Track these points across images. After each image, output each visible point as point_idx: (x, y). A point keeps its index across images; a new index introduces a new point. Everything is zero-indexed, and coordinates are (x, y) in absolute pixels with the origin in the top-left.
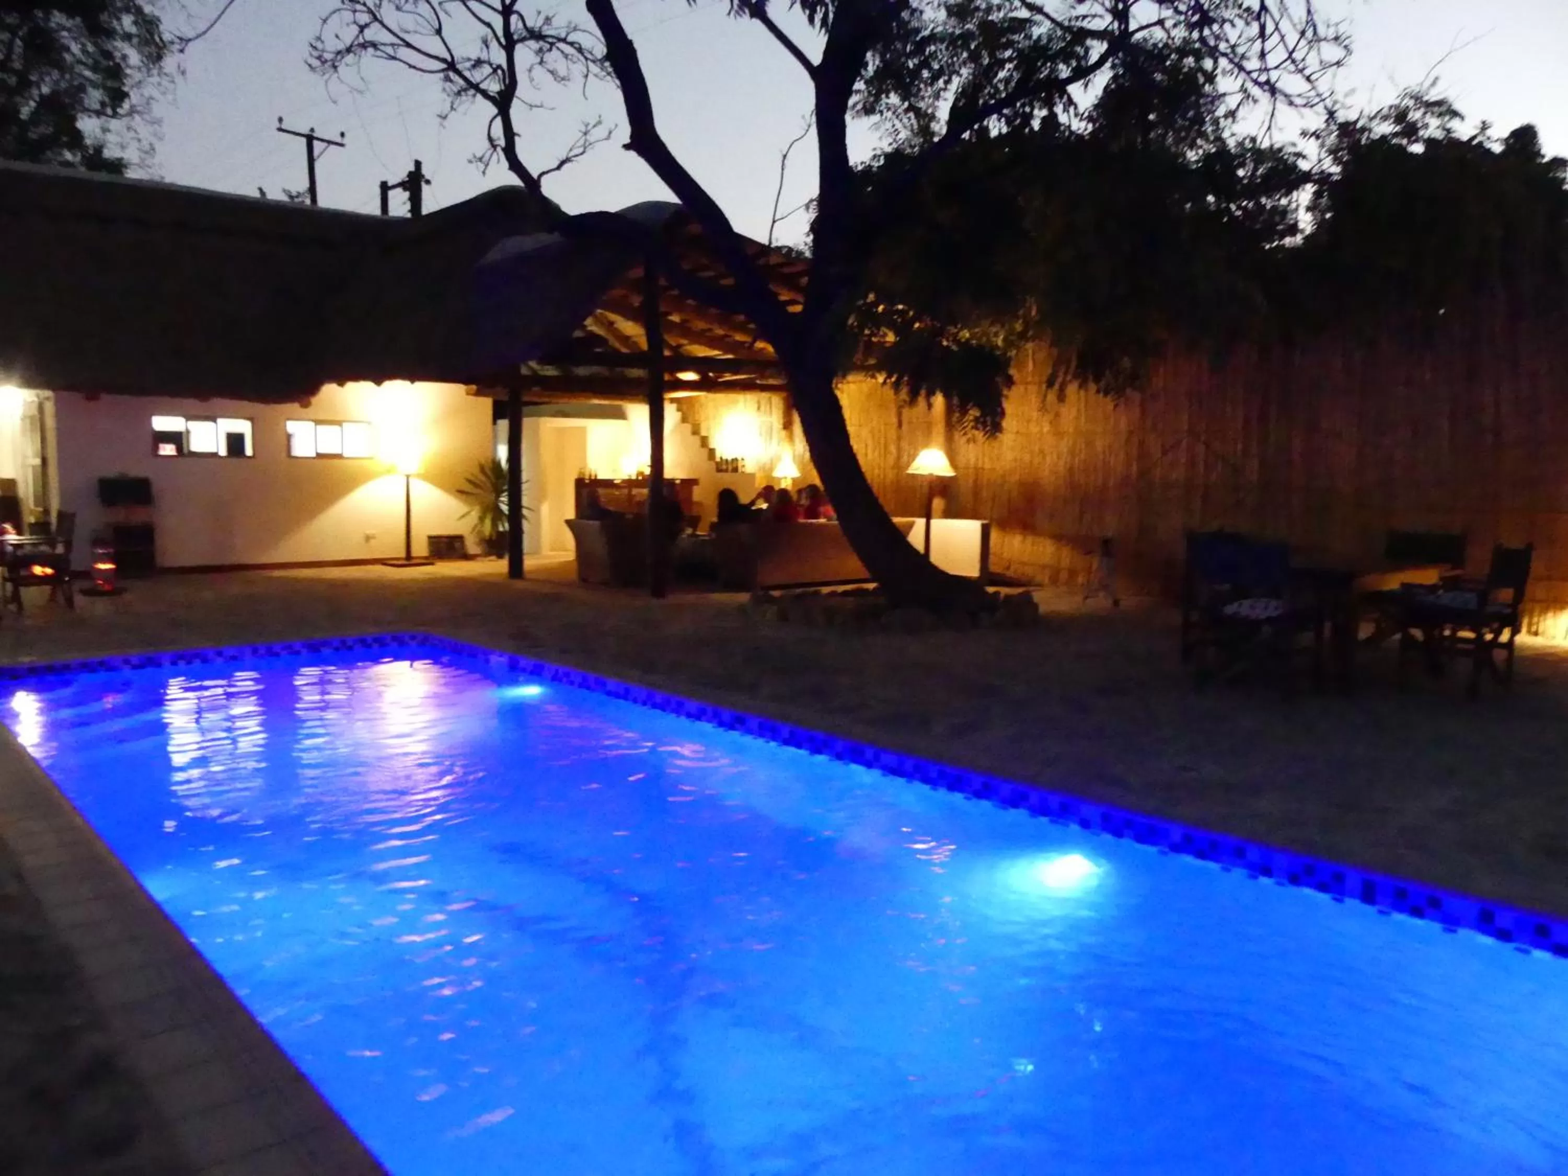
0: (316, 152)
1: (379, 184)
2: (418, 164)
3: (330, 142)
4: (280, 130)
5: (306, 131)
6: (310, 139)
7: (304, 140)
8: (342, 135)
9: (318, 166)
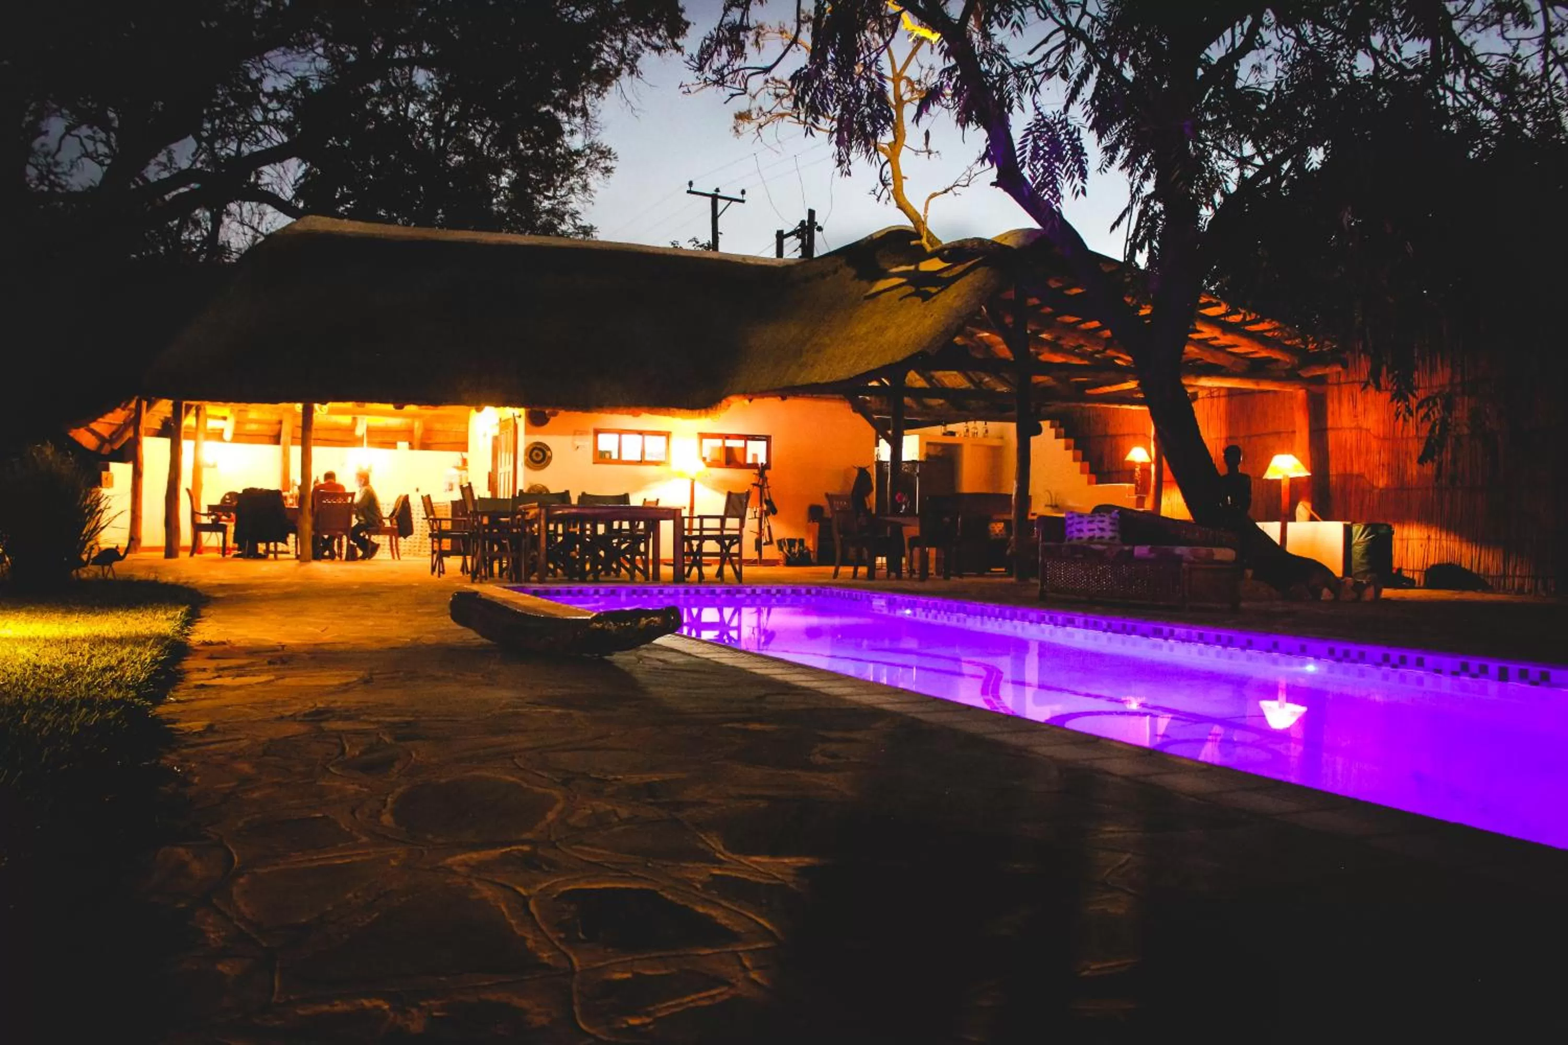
0: (720, 210)
1: (775, 233)
2: (811, 213)
3: (732, 200)
4: (689, 192)
5: (712, 192)
6: (715, 198)
7: (710, 199)
8: (743, 192)
9: (720, 220)
